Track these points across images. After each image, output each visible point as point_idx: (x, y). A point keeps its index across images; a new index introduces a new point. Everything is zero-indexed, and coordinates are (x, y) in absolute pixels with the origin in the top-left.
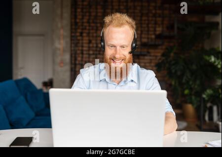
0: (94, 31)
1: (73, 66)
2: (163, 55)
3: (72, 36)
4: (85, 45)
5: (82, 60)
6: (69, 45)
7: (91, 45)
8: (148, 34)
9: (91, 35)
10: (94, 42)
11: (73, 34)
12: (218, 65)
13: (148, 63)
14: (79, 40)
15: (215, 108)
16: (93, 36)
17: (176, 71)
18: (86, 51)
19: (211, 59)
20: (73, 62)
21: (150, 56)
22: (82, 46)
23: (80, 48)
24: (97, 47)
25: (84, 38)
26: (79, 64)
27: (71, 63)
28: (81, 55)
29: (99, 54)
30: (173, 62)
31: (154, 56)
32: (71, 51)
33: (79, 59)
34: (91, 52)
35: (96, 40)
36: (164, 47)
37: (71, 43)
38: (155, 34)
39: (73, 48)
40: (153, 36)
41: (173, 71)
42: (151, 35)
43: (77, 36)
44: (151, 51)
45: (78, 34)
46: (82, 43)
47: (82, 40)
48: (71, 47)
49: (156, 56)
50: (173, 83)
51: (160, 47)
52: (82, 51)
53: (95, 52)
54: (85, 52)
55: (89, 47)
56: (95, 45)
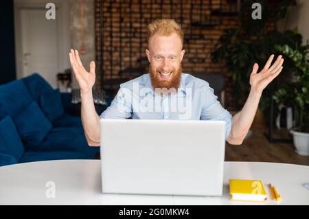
0: (127, 5)
1: (99, 53)
2: (221, 40)
3: (96, 13)
4: (114, 25)
5: (111, 46)
6: (92, 25)
7: (123, 25)
8: (201, 9)
9: (123, 10)
10: (126, 20)
11: (98, 10)
12: (293, 57)
13: (200, 49)
14: (106, 18)
15: (289, 111)
16: (125, 13)
17: (238, 62)
18: (116, 32)
19: (285, 49)
20: (99, 48)
21: (204, 39)
22: (111, 27)
23: (108, 29)
24: (131, 27)
25: (114, 15)
26: (107, 51)
27: (96, 50)
28: (109, 39)
29: (134, 37)
30: (235, 49)
31: (208, 39)
32: (96, 32)
33: (107, 44)
34: (123, 35)
35: (130, 18)
36: (222, 27)
37: (96, 23)
38: (210, 9)
39: (98, 29)
40: (208, 12)
41: (235, 62)
42: (205, 10)
43: (104, 12)
44: (204, 32)
45: (105, 9)
46: (111, 22)
47: (111, 17)
48: (95, 27)
49: (212, 40)
50: (234, 77)
51: (217, 27)
52: (111, 32)
53: (129, 35)
54: (114, 35)
55: (120, 27)
56: (128, 25)
